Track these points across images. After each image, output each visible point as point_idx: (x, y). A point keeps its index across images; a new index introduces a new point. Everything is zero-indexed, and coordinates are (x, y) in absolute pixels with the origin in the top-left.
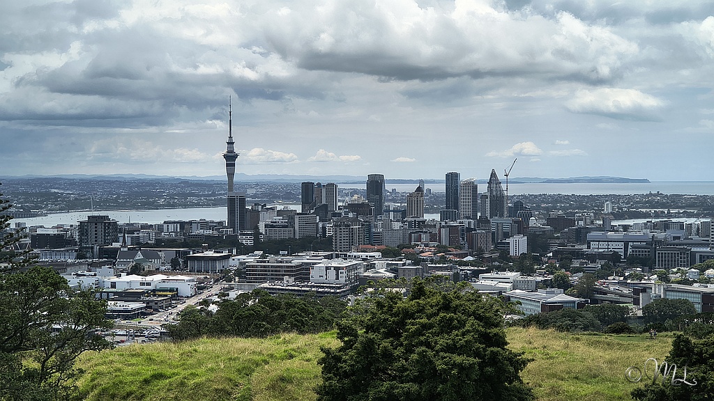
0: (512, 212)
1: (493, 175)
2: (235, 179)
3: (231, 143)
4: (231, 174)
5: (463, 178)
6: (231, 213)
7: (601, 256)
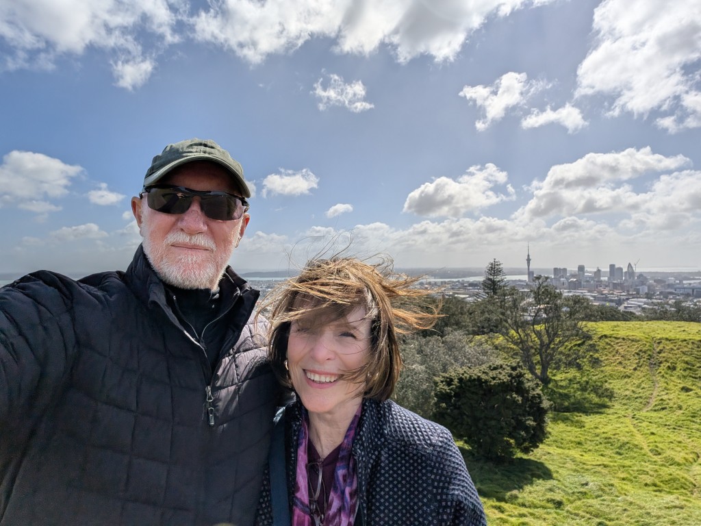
0: (639, 277)
1: (630, 264)
2: (530, 267)
3: (528, 256)
4: (529, 266)
5: (617, 266)
6: (529, 277)
7: (682, 294)
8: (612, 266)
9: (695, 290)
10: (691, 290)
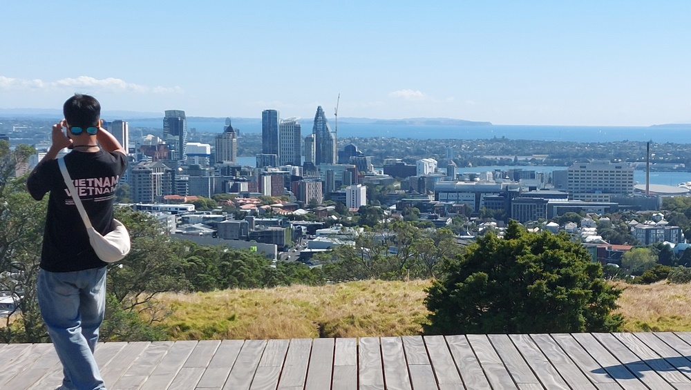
0: (343, 156)
1: (320, 112)
7: (451, 209)
8: (270, 116)
9: (483, 195)
10: (472, 196)
